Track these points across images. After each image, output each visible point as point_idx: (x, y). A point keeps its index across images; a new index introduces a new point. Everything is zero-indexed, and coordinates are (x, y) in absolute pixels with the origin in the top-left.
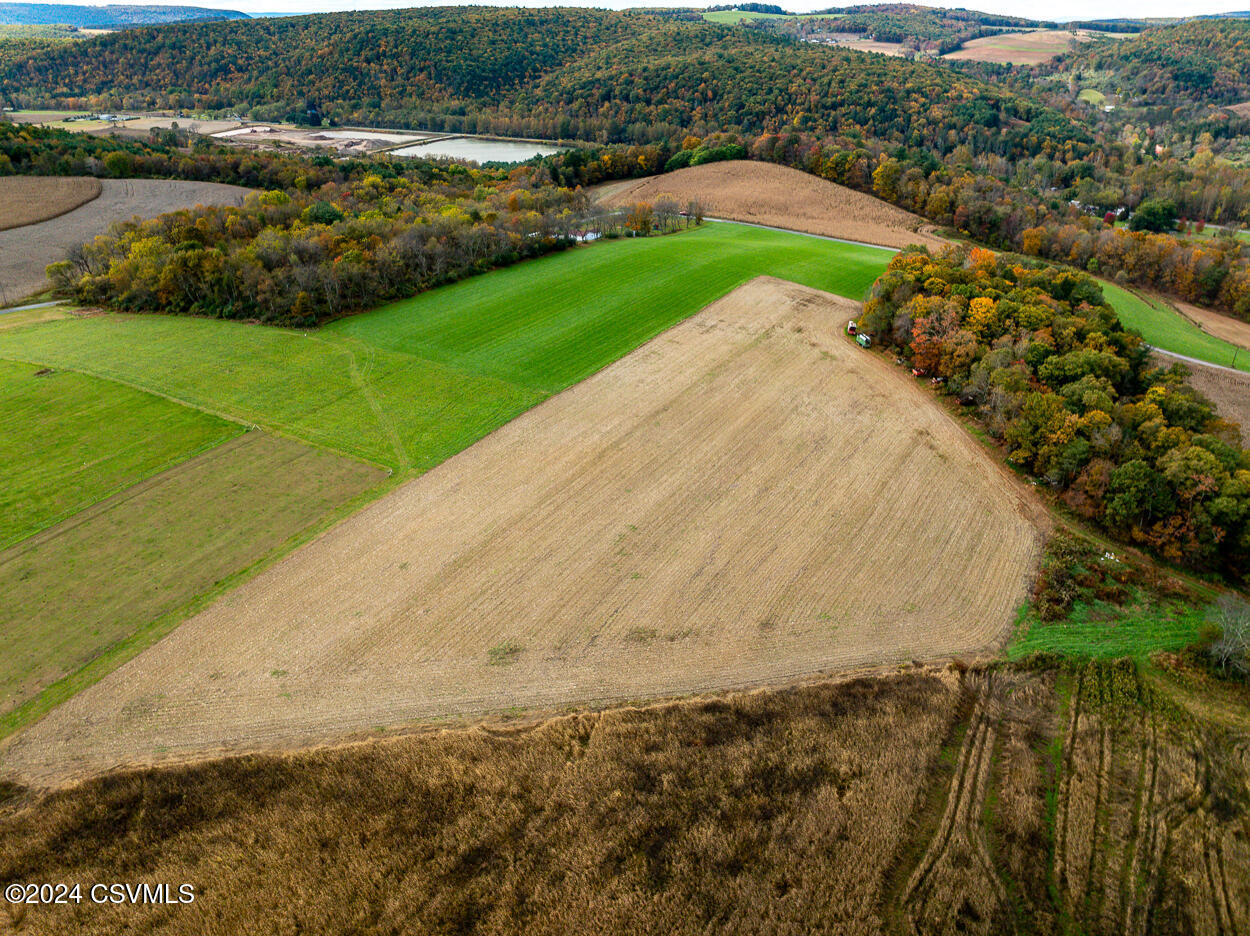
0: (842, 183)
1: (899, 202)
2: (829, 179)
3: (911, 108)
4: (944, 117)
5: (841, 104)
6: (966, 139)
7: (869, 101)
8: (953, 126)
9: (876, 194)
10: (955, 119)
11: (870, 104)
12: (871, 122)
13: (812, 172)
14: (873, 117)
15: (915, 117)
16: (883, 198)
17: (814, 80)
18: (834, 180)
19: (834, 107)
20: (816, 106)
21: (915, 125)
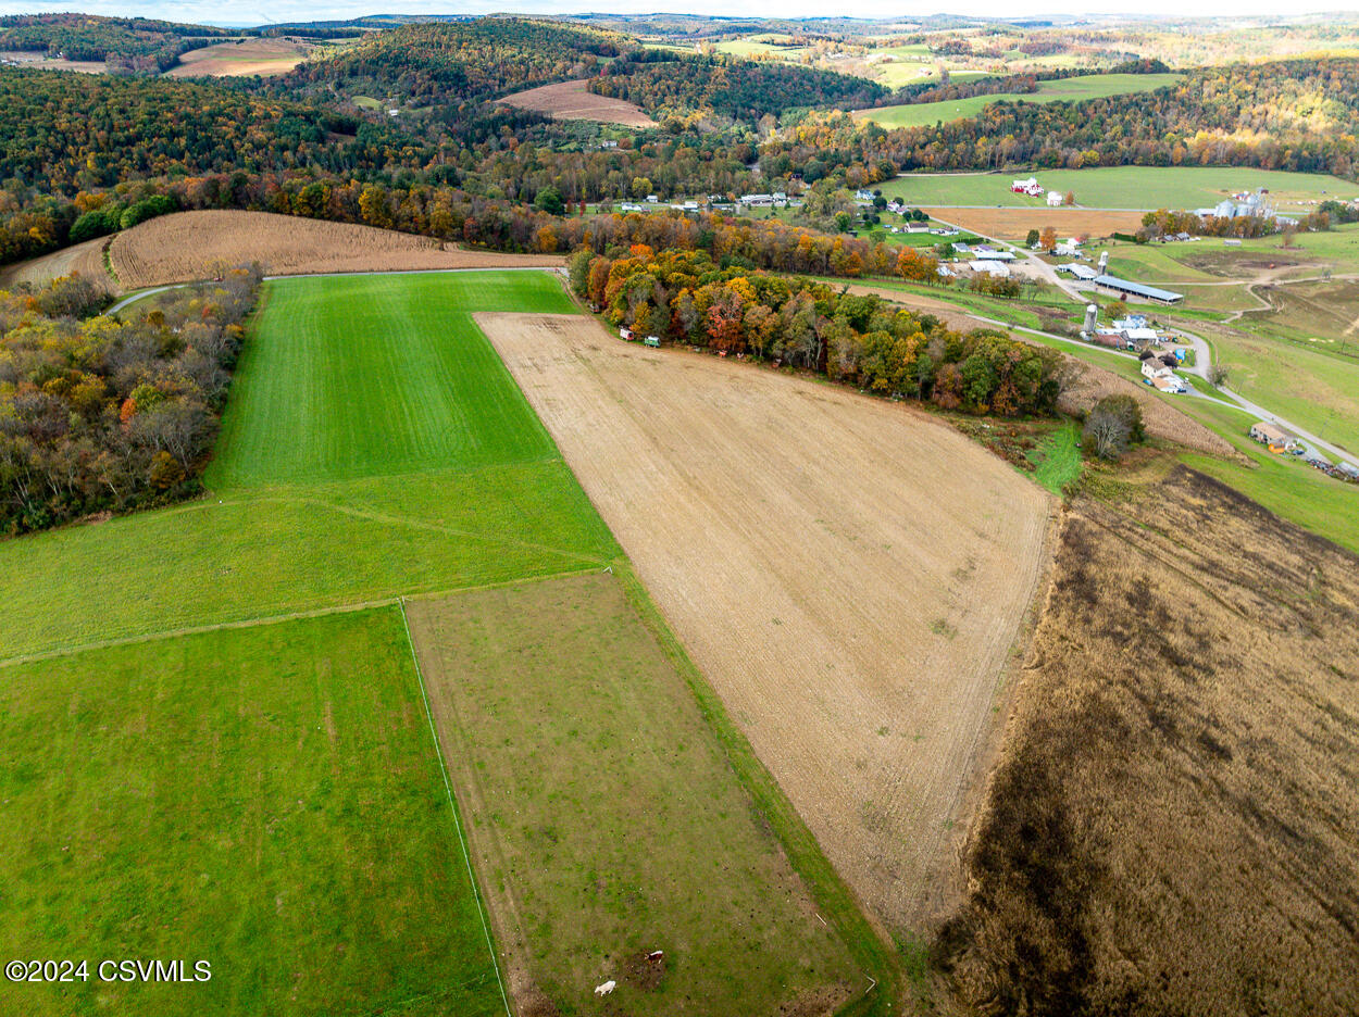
0: (322, 217)
1: (397, 226)
2: (305, 216)
3: (226, 134)
4: (269, 140)
5: (139, 137)
7: (172, 131)
8: (284, 148)
9: (367, 223)
10: (283, 139)
11: (174, 135)
12: (187, 154)
13: (278, 211)
14: (187, 148)
15: (237, 143)
16: (379, 226)
17: (84, 112)
18: (311, 216)
19: (130, 141)
21: (242, 151)
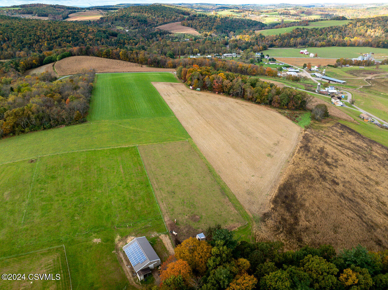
0: (110, 58)
1: (130, 61)
2: (105, 58)
3: (82, 36)
4: (94, 38)
5: (59, 37)
6: (103, 43)
7: (67, 35)
8: (98, 40)
10: (97, 38)
11: (68, 36)
12: (71, 42)
13: (98, 56)
14: (71, 40)
15: (85, 39)
17: (44, 30)
18: (107, 58)
19: (56, 38)
20: (50, 39)
21: (86, 41)
